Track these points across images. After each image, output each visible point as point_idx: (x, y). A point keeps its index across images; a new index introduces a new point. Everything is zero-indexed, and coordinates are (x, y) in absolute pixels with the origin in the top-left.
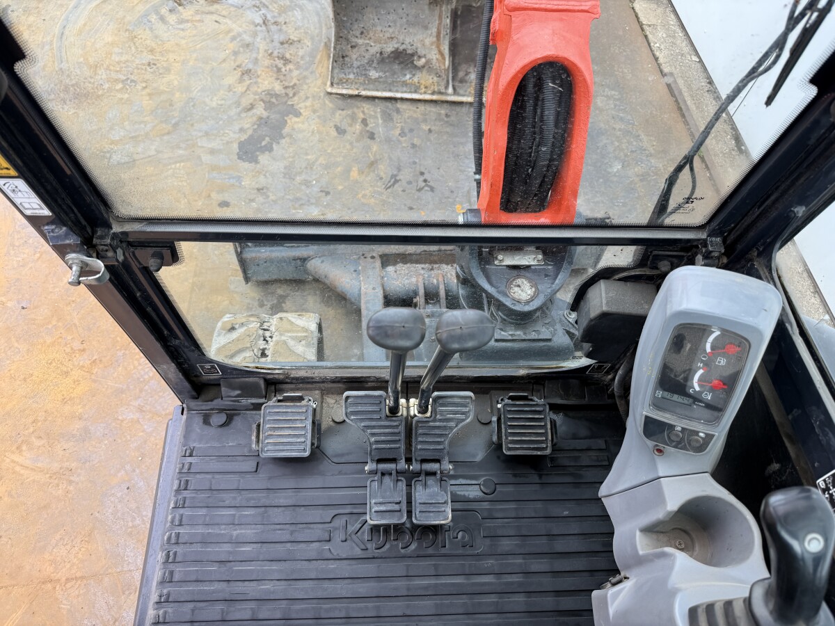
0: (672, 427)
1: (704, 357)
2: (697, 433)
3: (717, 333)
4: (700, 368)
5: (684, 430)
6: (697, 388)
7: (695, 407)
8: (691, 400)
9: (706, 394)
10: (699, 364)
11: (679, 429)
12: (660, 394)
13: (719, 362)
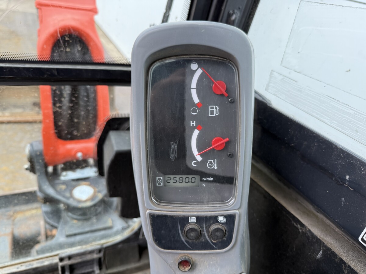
0: (185, 220)
1: (194, 111)
2: (215, 219)
3: (200, 72)
4: (193, 128)
5: (199, 219)
6: (199, 158)
7: (204, 185)
8: (198, 177)
9: (211, 163)
10: (191, 123)
11: (193, 220)
12: (161, 180)
13: (212, 113)
